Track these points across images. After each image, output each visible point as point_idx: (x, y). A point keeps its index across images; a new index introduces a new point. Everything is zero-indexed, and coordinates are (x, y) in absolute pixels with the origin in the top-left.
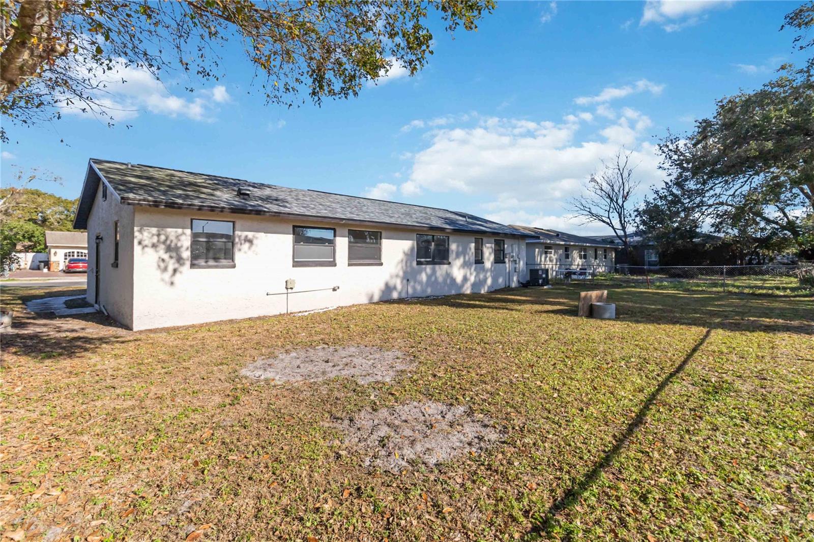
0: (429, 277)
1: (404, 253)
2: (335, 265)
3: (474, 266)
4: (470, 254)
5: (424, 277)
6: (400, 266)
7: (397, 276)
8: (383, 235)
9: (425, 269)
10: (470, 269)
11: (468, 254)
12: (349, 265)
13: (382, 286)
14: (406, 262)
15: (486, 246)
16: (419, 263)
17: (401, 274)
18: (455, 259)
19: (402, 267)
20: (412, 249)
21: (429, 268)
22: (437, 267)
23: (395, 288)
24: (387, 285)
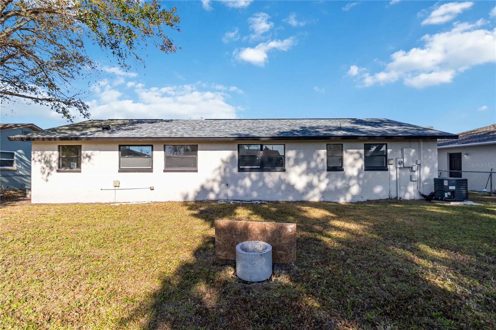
0: (254, 183)
1: (222, 161)
2: (152, 172)
3: (325, 173)
4: (319, 160)
5: (247, 182)
6: (217, 172)
7: (214, 180)
8: (199, 147)
9: (249, 176)
10: (319, 177)
11: (316, 161)
12: (165, 171)
13: (197, 187)
14: (225, 170)
15: (346, 152)
16: (240, 170)
17: (219, 178)
18: (293, 166)
19: (220, 173)
20: (233, 157)
21: (254, 175)
22: (265, 174)
23: (212, 190)
24: (202, 187)
